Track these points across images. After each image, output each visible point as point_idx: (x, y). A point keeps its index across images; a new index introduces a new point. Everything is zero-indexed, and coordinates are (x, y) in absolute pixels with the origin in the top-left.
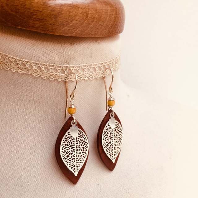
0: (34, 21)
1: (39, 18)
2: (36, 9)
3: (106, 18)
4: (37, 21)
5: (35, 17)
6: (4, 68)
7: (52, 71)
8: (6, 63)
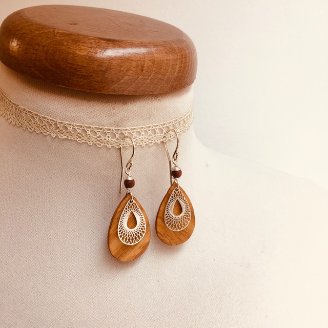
0: (77, 78)
1: (84, 74)
2: (80, 64)
3: (168, 70)
4: (81, 77)
5: (79, 73)
6: (42, 133)
7: (100, 135)
8: (44, 127)
